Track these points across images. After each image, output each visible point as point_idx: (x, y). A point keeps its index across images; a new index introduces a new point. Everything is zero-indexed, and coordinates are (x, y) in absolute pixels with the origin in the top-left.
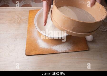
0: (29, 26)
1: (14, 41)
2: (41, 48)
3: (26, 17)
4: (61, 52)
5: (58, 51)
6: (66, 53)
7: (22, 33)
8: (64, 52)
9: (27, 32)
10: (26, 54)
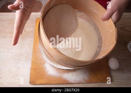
0: (35, 42)
1: (17, 62)
2: (49, 75)
3: (32, 29)
4: (73, 82)
5: (70, 81)
6: (81, 84)
7: (26, 52)
8: (78, 83)
9: (32, 52)
10: (30, 83)
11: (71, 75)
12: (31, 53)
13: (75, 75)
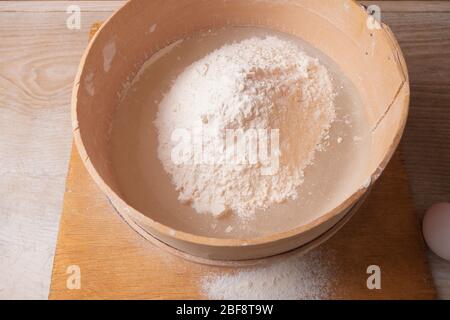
11: (246, 284)
12: (63, 180)
13: (264, 284)
